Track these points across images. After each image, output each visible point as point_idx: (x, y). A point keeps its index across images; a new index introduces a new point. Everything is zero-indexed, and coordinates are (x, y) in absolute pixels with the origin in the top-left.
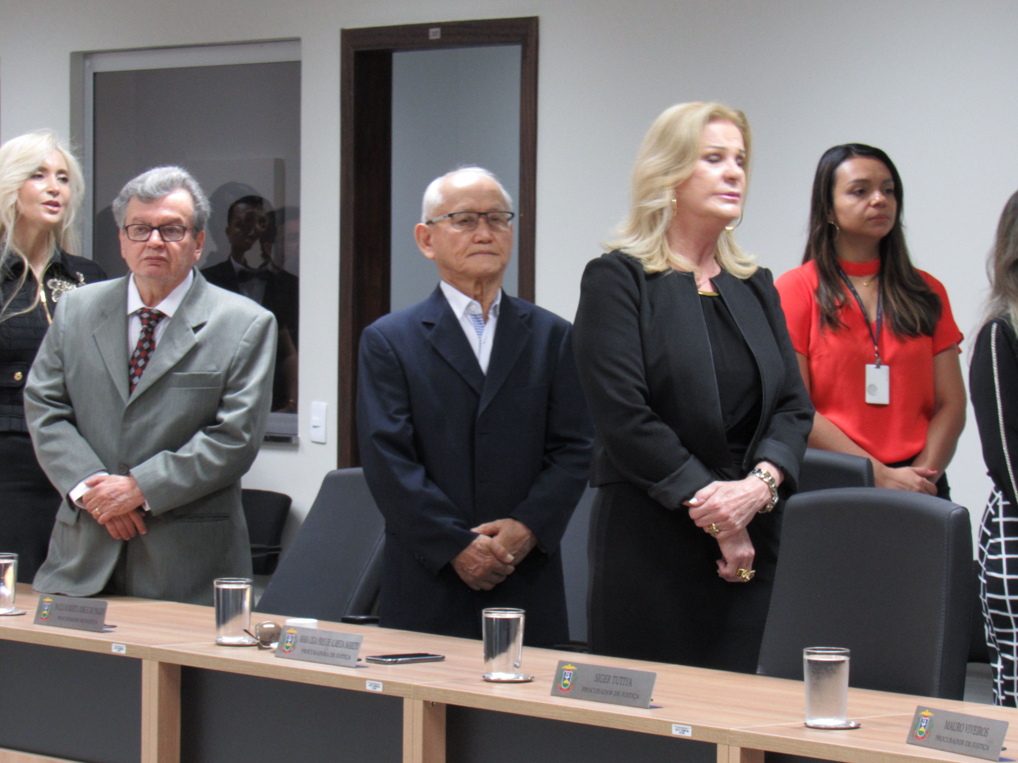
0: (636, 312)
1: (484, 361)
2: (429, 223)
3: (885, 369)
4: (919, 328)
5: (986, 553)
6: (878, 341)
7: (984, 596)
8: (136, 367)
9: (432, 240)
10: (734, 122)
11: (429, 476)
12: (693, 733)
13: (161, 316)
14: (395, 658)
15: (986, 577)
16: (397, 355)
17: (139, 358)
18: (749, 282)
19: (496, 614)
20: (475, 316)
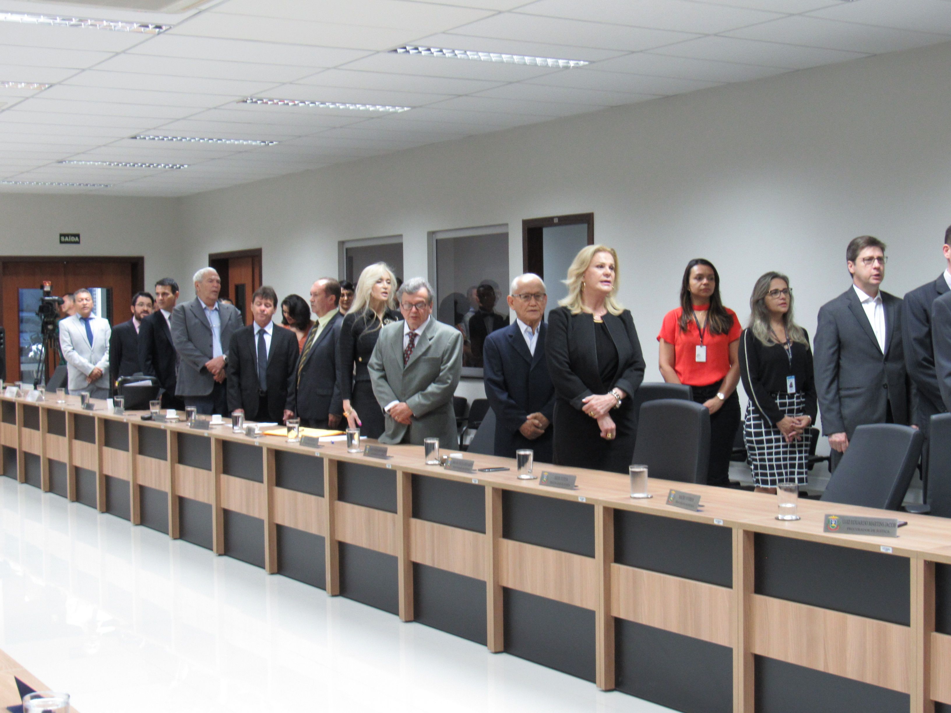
0: (566, 330)
1: (532, 351)
2: (513, 296)
3: (704, 347)
4: (720, 331)
5: (746, 422)
6: (702, 336)
7: (745, 438)
8: (407, 354)
9: (514, 303)
10: (609, 252)
11: (510, 396)
12: (586, 500)
13: (416, 335)
14: (489, 470)
15: (746, 431)
16: (497, 348)
17: (408, 351)
18: (620, 316)
19: (522, 452)
20: (529, 333)
